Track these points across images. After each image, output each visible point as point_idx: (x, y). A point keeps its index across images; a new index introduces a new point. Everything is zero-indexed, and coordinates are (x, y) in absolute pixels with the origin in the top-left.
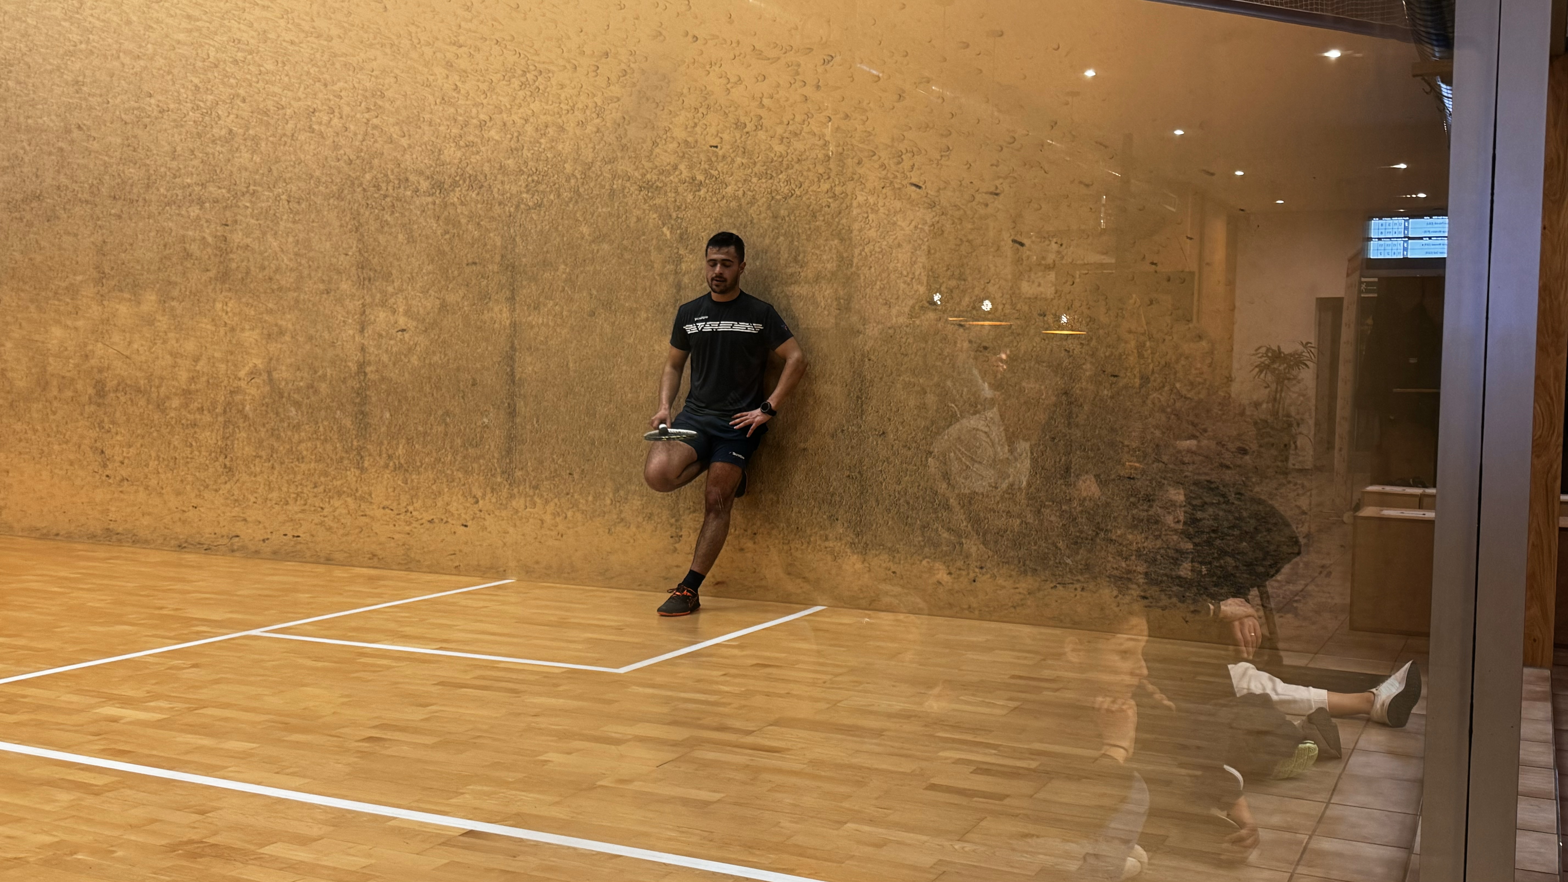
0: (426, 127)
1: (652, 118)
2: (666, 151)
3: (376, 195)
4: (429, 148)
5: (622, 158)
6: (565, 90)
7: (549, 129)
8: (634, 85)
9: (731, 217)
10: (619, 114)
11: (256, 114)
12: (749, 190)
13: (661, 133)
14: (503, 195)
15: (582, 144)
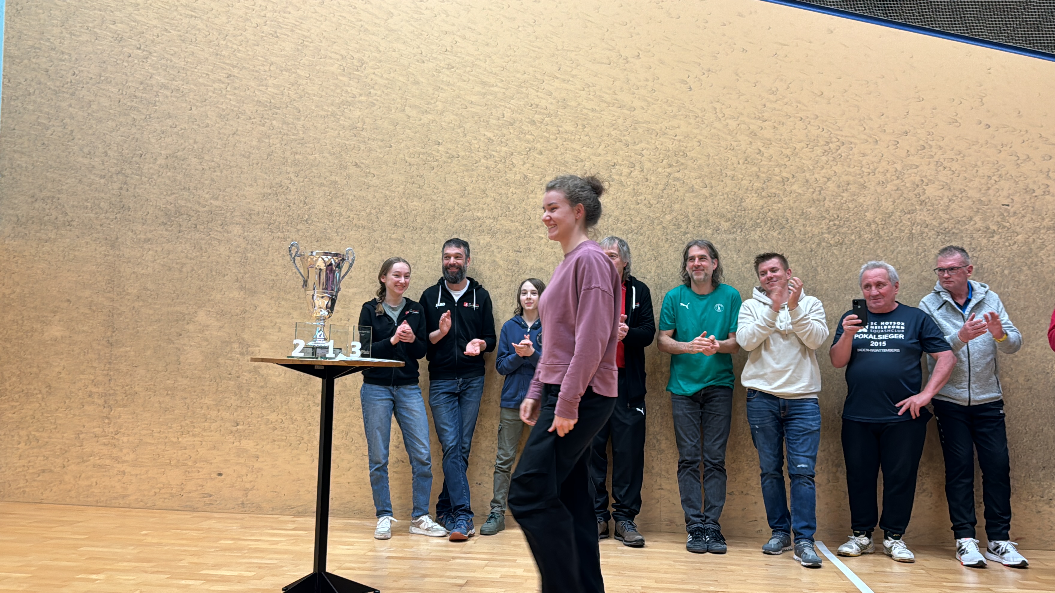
0: (728, 180)
1: (948, 182)
2: (962, 207)
3: (675, 232)
4: (730, 196)
5: (920, 210)
6: (867, 157)
7: (850, 186)
8: (932, 157)
9: (1023, 257)
10: (918, 178)
11: (553, 165)
12: (1038, 238)
13: (957, 193)
14: (805, 234)
15: (883, 198)
